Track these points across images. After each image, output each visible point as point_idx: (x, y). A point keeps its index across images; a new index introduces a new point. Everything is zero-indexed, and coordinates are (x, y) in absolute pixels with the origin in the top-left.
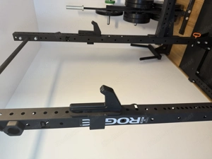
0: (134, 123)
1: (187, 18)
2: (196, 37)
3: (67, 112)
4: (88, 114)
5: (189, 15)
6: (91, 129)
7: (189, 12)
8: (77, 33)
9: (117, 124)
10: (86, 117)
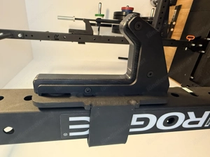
0: (194, 127)
1: (172, 30)
2: (190, 40)
3: (28, 98)
4: (87, 102)
5: (173, 27)
6: (91, 144)
7: (174, 23)
8: (67, 32)
9: (155, 130)
10: (79, 109)
